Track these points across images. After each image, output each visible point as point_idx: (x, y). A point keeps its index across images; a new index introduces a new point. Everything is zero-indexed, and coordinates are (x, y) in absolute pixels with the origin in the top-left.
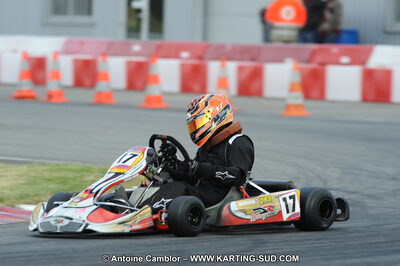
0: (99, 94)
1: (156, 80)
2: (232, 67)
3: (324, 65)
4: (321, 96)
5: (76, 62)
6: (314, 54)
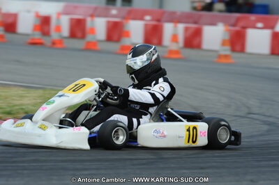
0: (88, 43)
1: (127, 34)
2: (181, 27)
3: (245, 28)
4: (242, 50)
5: (72, 20)
6: (238, 20)
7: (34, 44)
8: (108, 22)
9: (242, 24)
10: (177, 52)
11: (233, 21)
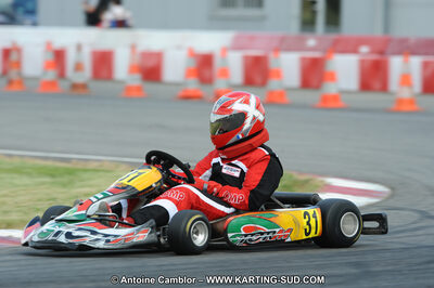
0: (271, 93)
1: (332, 77)
5: (246, 58)
7: (187, 97)
8: (303, 59)
10: (411, 102)
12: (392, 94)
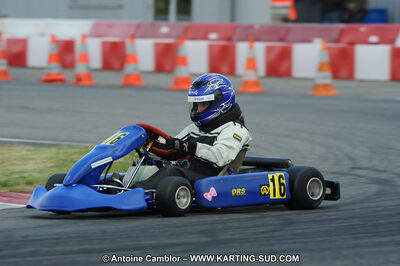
0: (128, 76)
1: (184, 62)
2: (260, 47)
3: (352, 44)
4: (350, 76)
5: (104, 44)
6: (342, 33)
7: (50, 81)
8: (157, 45)
9: (348, 38)
10: (256, 84)
11: (335, 35)
12: (239, 76)
